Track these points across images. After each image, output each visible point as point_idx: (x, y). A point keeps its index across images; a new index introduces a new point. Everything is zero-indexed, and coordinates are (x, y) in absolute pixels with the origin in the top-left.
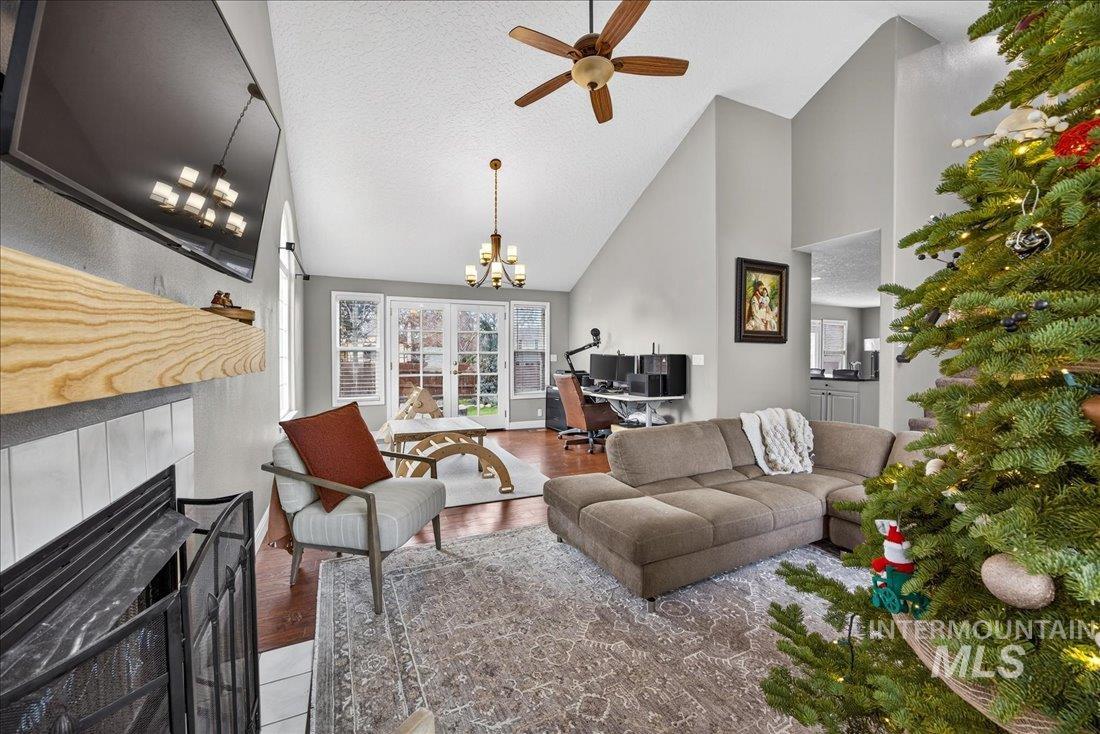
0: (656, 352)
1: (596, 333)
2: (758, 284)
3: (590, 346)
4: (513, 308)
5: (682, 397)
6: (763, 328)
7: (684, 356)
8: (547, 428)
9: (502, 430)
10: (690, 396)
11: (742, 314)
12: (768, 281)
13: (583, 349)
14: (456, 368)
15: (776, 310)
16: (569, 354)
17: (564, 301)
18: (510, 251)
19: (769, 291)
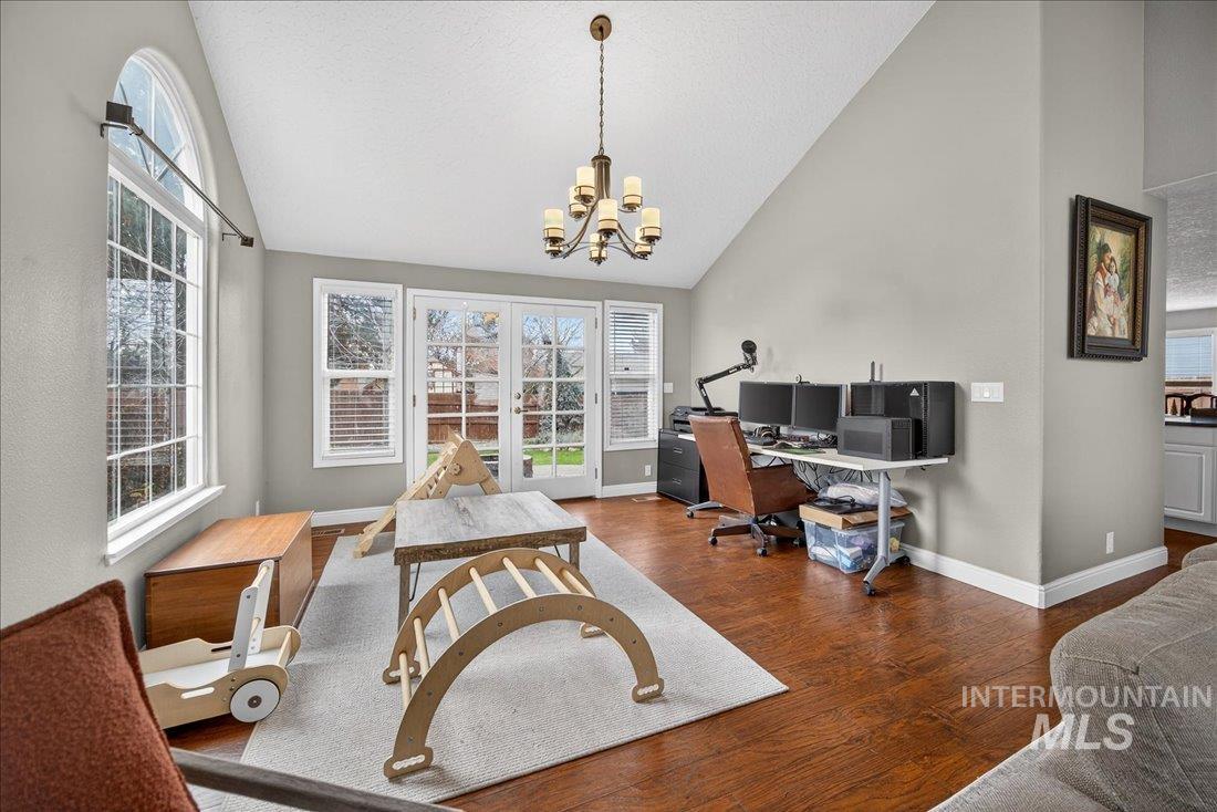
0: (877, 379)
1: (749, 347)
2: (1103, 249)
3: (738, 368)
4: (609, 311)
5: (944, 460)
6: (1109, 333)
7: (952, 385)
8: (659, 493)
9: (590, 499)
10: (963, 460)
11: (1080, 305)
12: (1116, 243)
13: (726, 373)
14: (520, 404)
15: (1127, 299)
16: (702, 383)
17: (683, 305)
18: (628, 183)
19: (1118, 262)
